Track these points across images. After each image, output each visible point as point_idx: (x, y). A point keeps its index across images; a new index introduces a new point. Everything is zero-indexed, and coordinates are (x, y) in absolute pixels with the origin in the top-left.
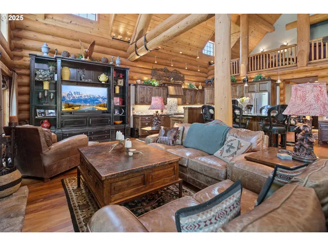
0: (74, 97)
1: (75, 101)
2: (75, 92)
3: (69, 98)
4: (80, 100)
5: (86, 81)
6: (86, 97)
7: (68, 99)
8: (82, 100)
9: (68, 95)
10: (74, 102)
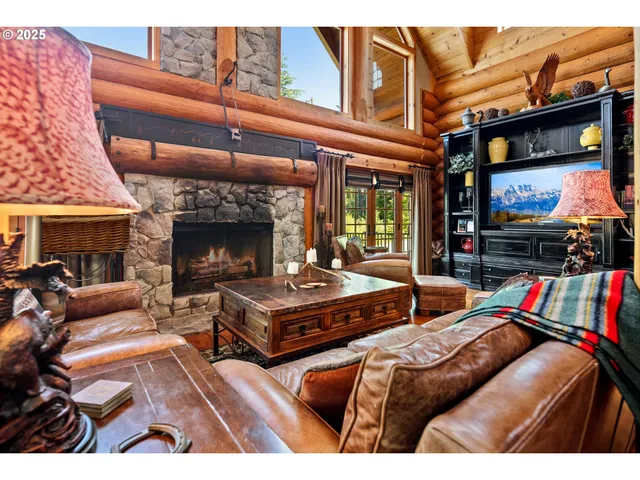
0: (519, 198)
1: (520, 206)
2: (520, 186)
3: (509, 200)
4: (531, 204)
5: (540, 155)
6: (546, 196)
7: (507, 203)
8: (535, 203)
9: (508, 192)
10: (518, 208)
